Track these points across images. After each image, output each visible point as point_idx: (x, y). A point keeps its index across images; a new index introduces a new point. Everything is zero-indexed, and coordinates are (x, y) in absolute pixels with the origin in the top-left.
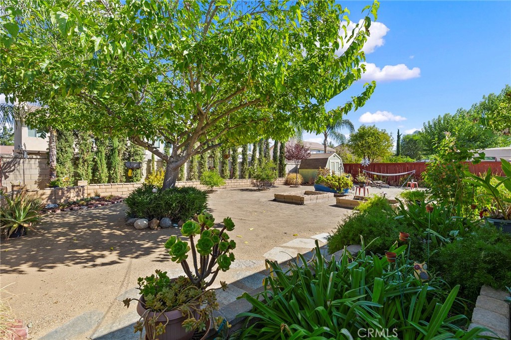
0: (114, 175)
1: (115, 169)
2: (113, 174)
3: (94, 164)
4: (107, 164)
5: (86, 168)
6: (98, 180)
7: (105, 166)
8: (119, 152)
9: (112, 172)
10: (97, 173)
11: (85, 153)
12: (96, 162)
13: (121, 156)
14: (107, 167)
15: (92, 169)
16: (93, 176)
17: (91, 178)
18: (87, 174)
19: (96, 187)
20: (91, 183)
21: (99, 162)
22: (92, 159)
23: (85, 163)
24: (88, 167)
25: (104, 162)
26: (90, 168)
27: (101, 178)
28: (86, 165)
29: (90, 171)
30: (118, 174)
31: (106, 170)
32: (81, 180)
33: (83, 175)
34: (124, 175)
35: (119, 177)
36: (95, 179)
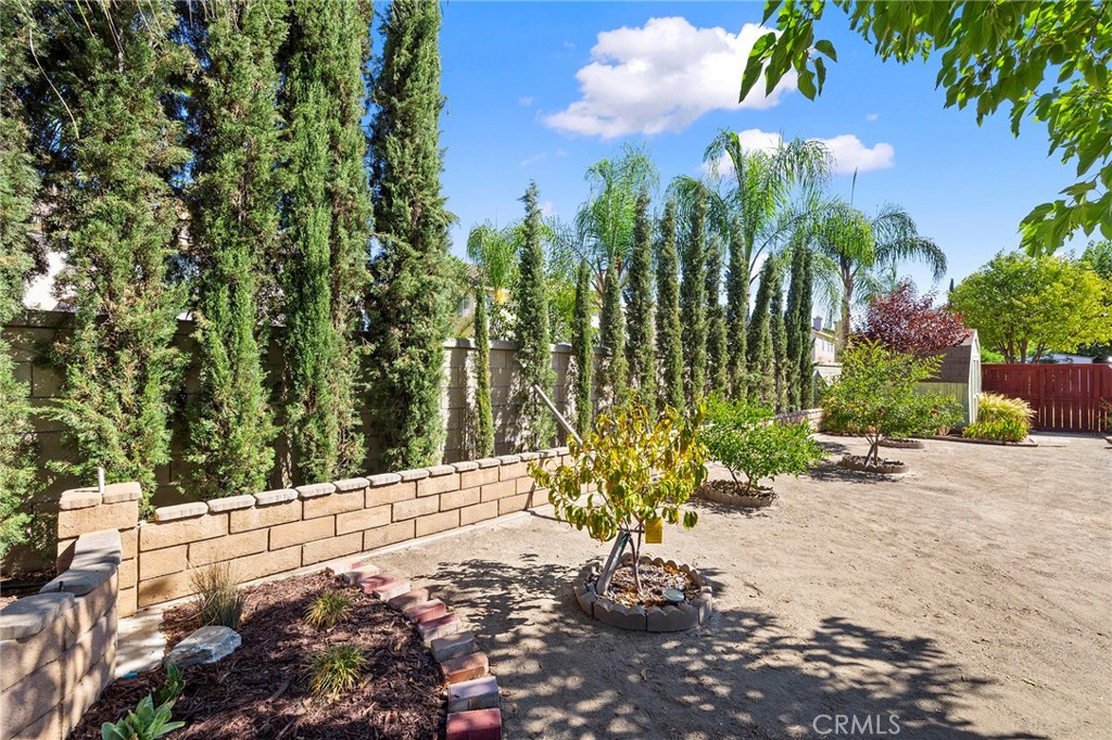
0: (311, 426)
1: (314, 391)
2: (304, 421)
3: (182, 360)
4: (266, 362)
5: (127, 393)
6: (210, 468)
7: (258, 374)
8: (335, 293)
9: (297, 412)
10: (208, 424)
11: (119, 282)
12: (199, 351)
13: (342, 316)
14: (264, 384)
15: (168, 397)
16: (182, 438)
17: (160, 456)
18: (138, 433)
19: (197, 520)
20: (162, 497)
21: (219, 349)
22: (168, 331)
23: (124, 356)
24: (142, 380)
25: (252, 350)
26: (154, 390)
27: (230, 455)
28: (130, 372)
29: (157, 409)
30: (332, 419)
31: (259, 401)
32: (86, 480)
33: (102, 440)
34: (357, 429)
35: (333, 441)
36: (194, 465)
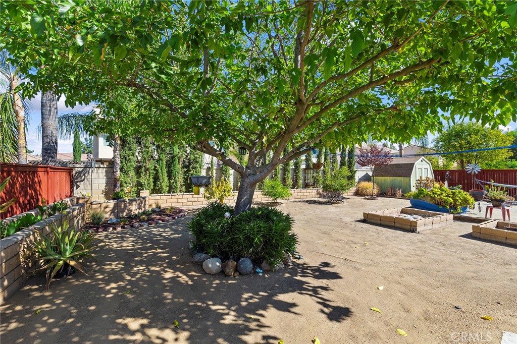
0: (174, 184)
1: (175, 178)
2: (173, 183)
3: (155, 173)
4: (167, 172)
5: (148, 177)
6: (159, 190)
7: (166, 174)
8: (179, 160)
9: (172, 181)
10: (158, 183)
11: (147, 161)
12: (157, 171)
13: (181, 163)
14: (167, 176)
15: (153, 178)
16: (155, 186)
17: (152, 187)
18: (149, 183)
19: (157, 197)
20: (152, 193)
21: (160, 171)
22: (153, 168)
23: (147, 172)
24: (150, 176)
25: (165, 170)
26: (151, 177)
27: (161, 188)
28: (148, 174)
29: (152, 180)
30: (178, 183)
31: (166, 179)
32: (143, 190)
33: (145, 184)
34: (183, 185)
35: (178, 187)
36: (157, 189)
